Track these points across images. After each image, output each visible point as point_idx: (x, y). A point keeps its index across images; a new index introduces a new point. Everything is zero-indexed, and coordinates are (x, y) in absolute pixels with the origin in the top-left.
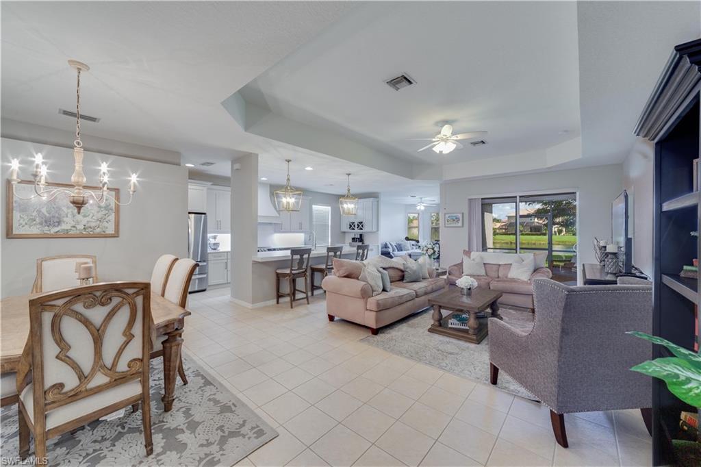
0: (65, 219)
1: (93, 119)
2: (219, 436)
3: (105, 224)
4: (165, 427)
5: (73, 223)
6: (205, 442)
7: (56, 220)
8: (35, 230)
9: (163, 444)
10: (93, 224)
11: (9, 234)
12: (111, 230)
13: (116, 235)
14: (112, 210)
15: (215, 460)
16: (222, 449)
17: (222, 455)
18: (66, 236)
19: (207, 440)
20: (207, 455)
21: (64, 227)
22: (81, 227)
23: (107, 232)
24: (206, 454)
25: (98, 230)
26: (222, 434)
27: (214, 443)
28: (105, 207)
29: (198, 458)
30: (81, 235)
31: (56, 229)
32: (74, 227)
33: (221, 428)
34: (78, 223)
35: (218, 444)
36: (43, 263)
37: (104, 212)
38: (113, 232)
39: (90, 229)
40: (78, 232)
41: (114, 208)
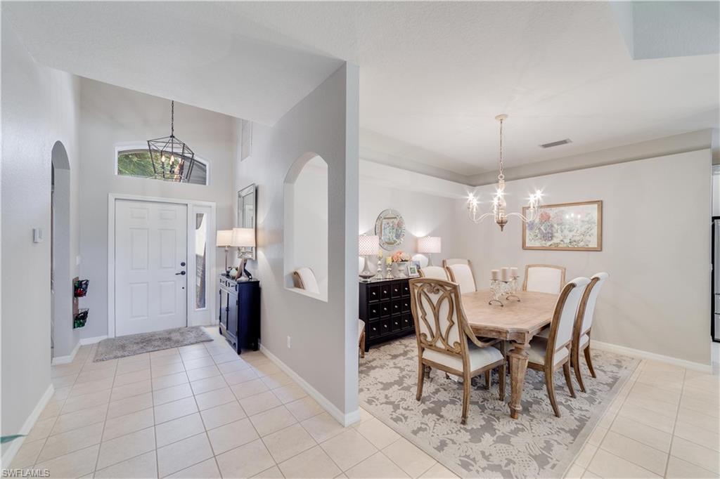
0: (555, 234)
1: (564, 142)
2: (500, 463)
3: (588, 238)
4: (493, 423)
5: (562, 238)
6: (487, 454)
7: (550, 235)
8: (537, 244)
9: (475, 427)
10: (577, 238)
11: (524, 247)
12: (594, 244)
13: (599, 249)
14: (595, 223)
15: (471, 467)
16: (484, 469)
17: (478, 471)
18: (555, 248)
19: (490, 455)
20: (474, 460)
21: (555, 241)
22: (567, 241)
23: (590, 246)
24: (474, 458)
25: (581, 244)
26: (503, 465)
27: (488, 461)
28: (588, 222)
29: (467, 454)
30: (568, 249)
31: (549, 243)
32: (562, 241)
33: (510, 462)
34: (565, 237)
35: (488, 465)
36: (529, 269)
37: (587, 226)
38: (596, 246)
39: (575, 243)
40: (565, 245)
41: (596, 222)
